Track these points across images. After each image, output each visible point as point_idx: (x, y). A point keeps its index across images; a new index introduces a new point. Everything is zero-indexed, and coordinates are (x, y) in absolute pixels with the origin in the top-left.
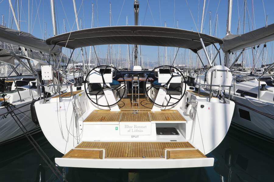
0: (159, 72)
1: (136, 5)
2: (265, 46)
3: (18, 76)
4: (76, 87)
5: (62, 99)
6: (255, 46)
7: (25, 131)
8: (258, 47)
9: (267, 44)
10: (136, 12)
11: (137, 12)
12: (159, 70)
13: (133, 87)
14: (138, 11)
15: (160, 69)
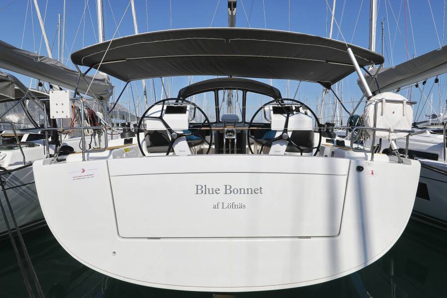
0: (272, 112)
1: (232, 3)
2: (437, 81)
3: (36, 128)
4: (123, 139)
5: (88, 155)
6: (419, 83)
7: (12, 226)
8: (424, 83)
9: (439, 78)
10: (232, 14)
11: (234, 15)
12: (271, 108)
13: (226, 139)
14: (234, 12)
15: (273, 107)
